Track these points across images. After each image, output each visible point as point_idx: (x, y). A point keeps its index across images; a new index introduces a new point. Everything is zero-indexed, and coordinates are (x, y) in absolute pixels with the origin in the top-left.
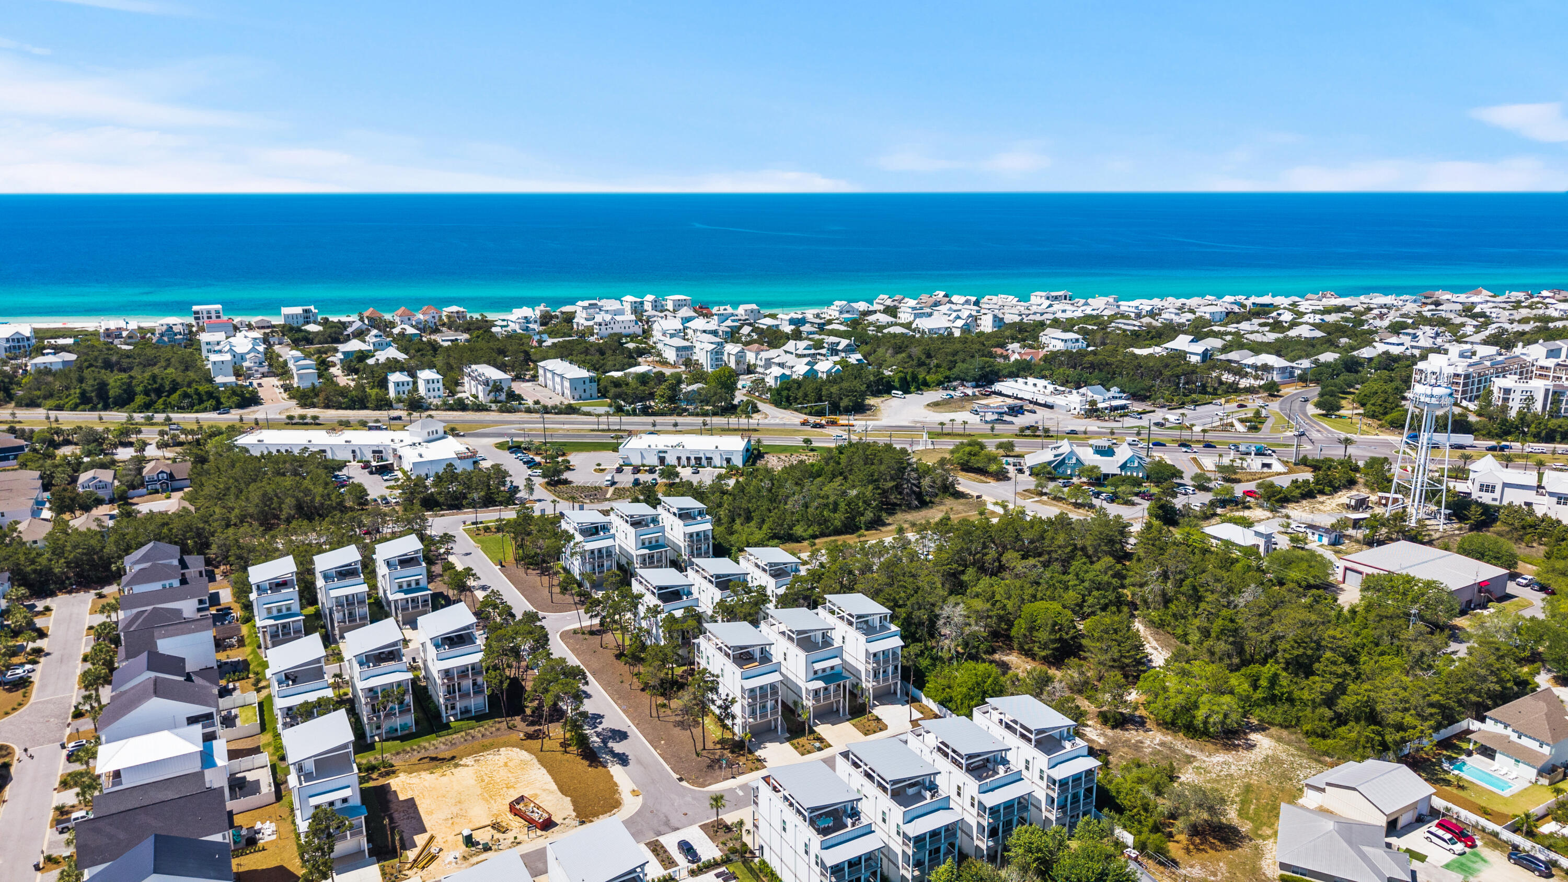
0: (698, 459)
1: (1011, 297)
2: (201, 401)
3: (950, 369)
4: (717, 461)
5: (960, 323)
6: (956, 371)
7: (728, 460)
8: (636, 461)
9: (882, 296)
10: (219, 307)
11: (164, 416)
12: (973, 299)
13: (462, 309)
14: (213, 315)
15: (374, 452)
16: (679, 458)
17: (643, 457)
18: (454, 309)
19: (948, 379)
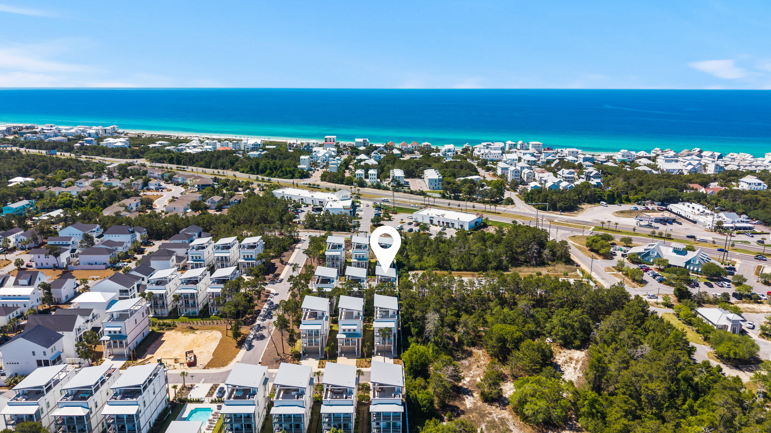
0: (448, 223)
1: (748, 155)
2: (287, 174)
3: (646, 193)
4: (457, 226)
5: (690, 167)
6: (649, 194)
7: (462, 226)
8: (420, 220)
9: (657, 149)
10: (335, 137)
11: (268, 178)
12: (717, 154)
13: (429, 144)
14: (332, 140)
15: (320, 202)
16: (439, 222)
17: (423, 219)
18: (426, 143)
19: (644, 199)
